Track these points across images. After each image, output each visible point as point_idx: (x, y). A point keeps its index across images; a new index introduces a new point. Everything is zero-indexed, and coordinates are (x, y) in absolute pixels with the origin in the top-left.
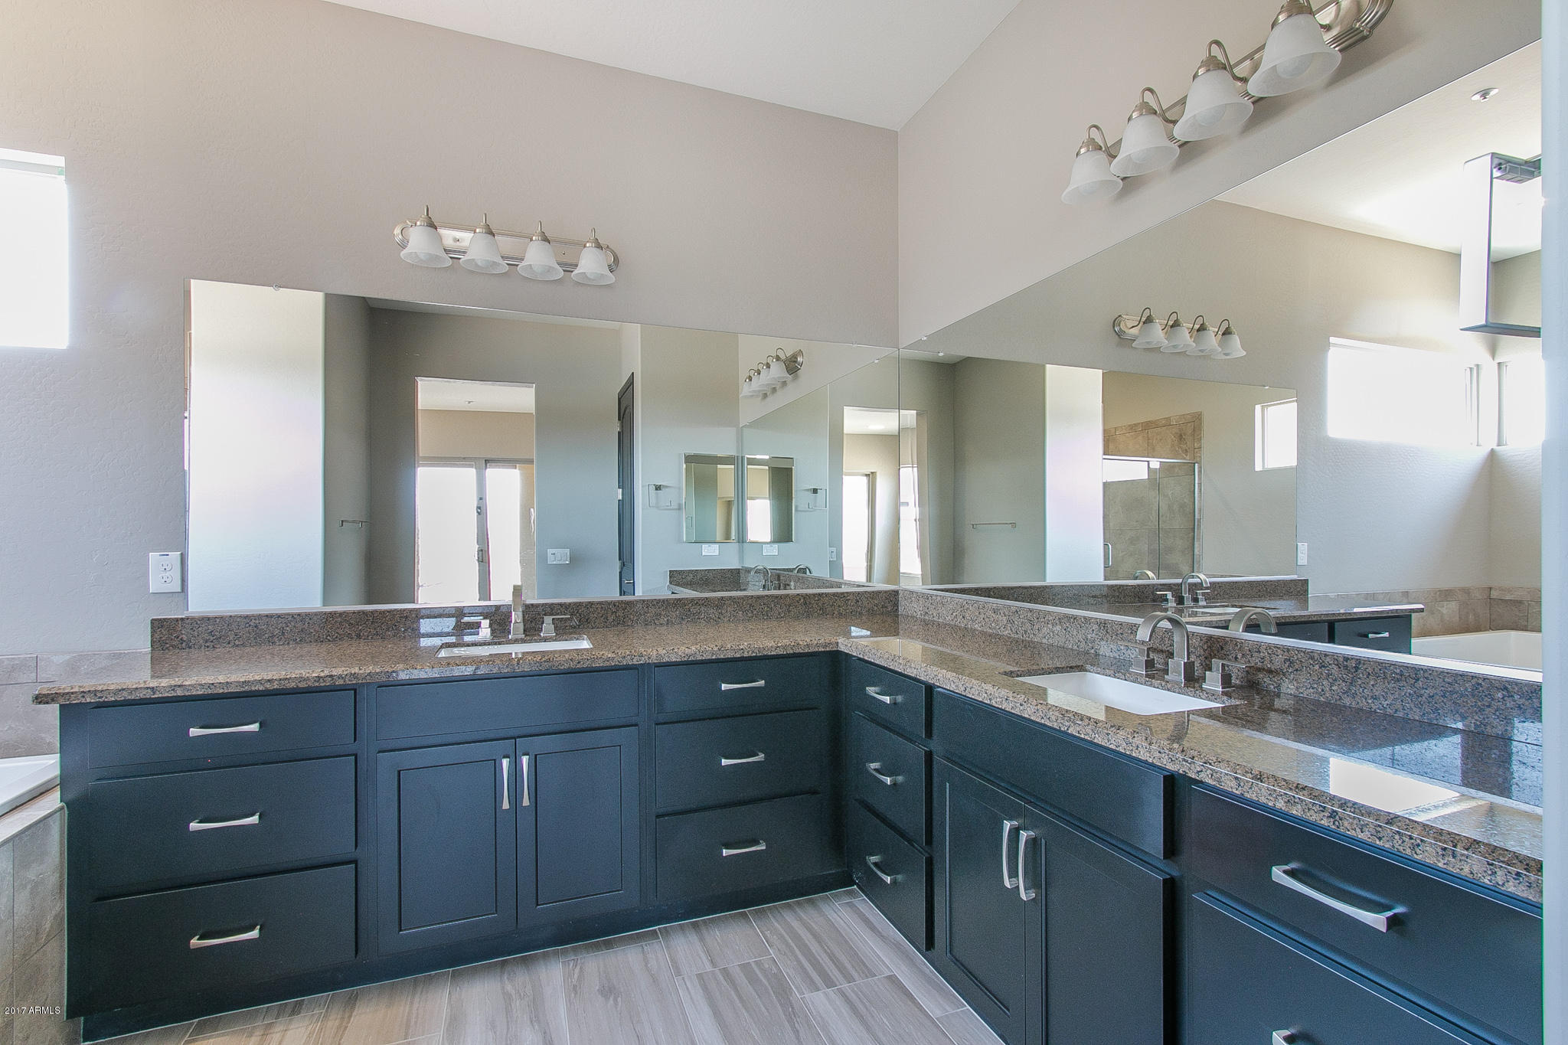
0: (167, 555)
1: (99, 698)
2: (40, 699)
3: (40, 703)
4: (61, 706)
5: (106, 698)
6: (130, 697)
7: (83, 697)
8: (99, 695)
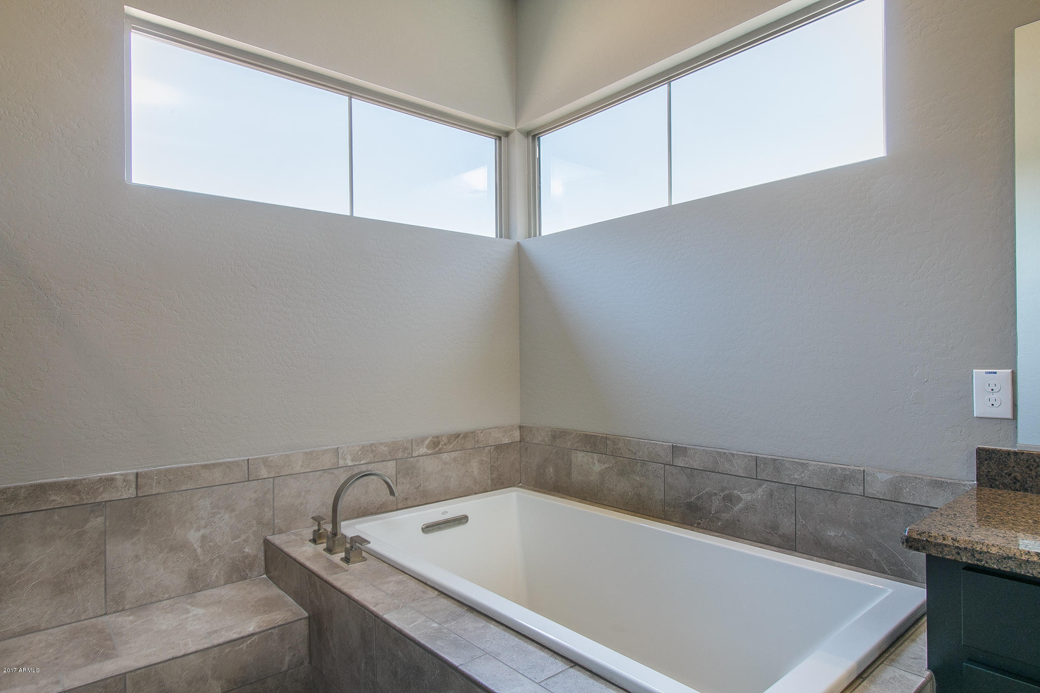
0: (995, 373)
1: (978, 560)
2: (911, 543)
3: (910, 547)
4: (929, 557)
5: (987, 563)
6: (1018, 571)
7: (958, 553)
8: (977, 556)
